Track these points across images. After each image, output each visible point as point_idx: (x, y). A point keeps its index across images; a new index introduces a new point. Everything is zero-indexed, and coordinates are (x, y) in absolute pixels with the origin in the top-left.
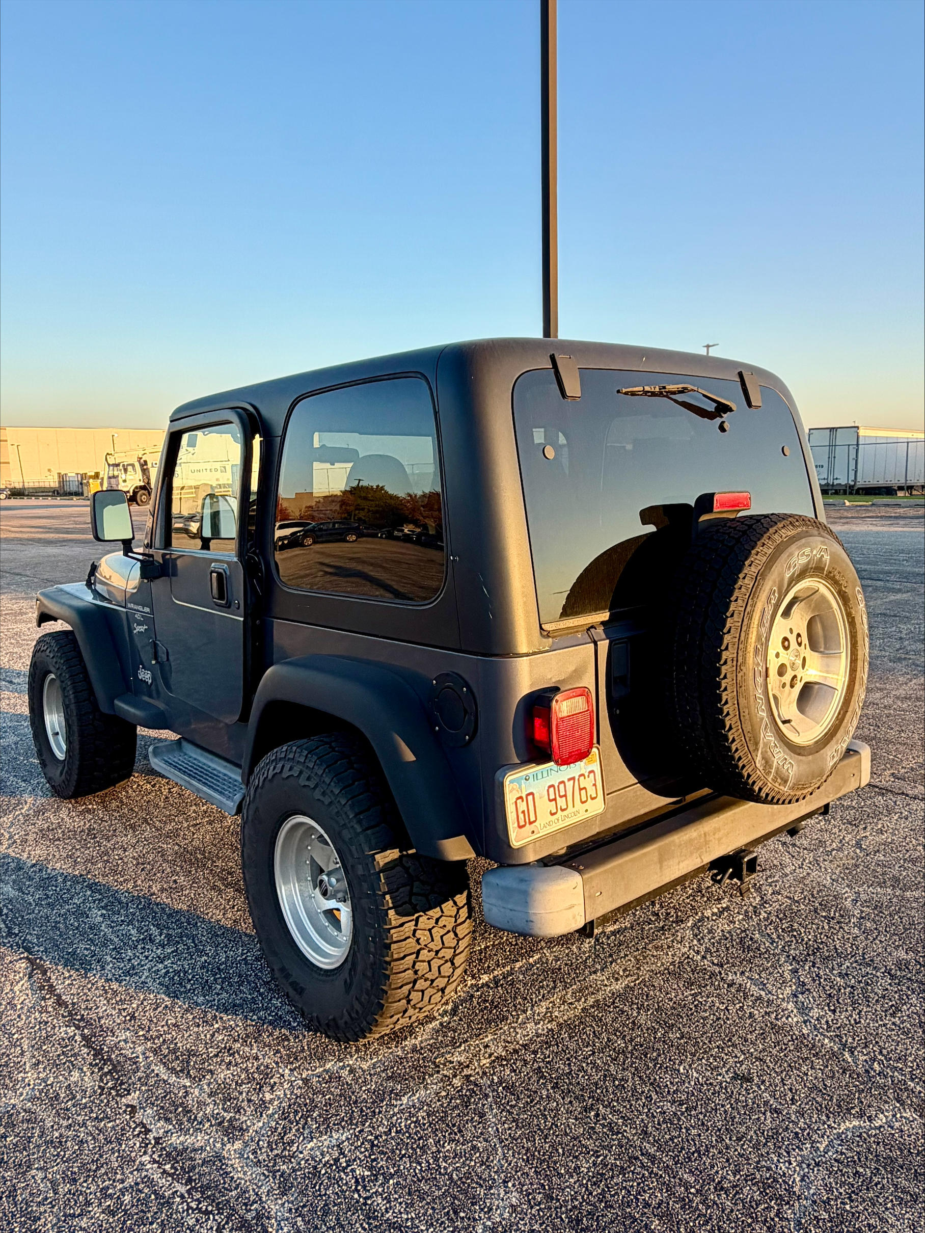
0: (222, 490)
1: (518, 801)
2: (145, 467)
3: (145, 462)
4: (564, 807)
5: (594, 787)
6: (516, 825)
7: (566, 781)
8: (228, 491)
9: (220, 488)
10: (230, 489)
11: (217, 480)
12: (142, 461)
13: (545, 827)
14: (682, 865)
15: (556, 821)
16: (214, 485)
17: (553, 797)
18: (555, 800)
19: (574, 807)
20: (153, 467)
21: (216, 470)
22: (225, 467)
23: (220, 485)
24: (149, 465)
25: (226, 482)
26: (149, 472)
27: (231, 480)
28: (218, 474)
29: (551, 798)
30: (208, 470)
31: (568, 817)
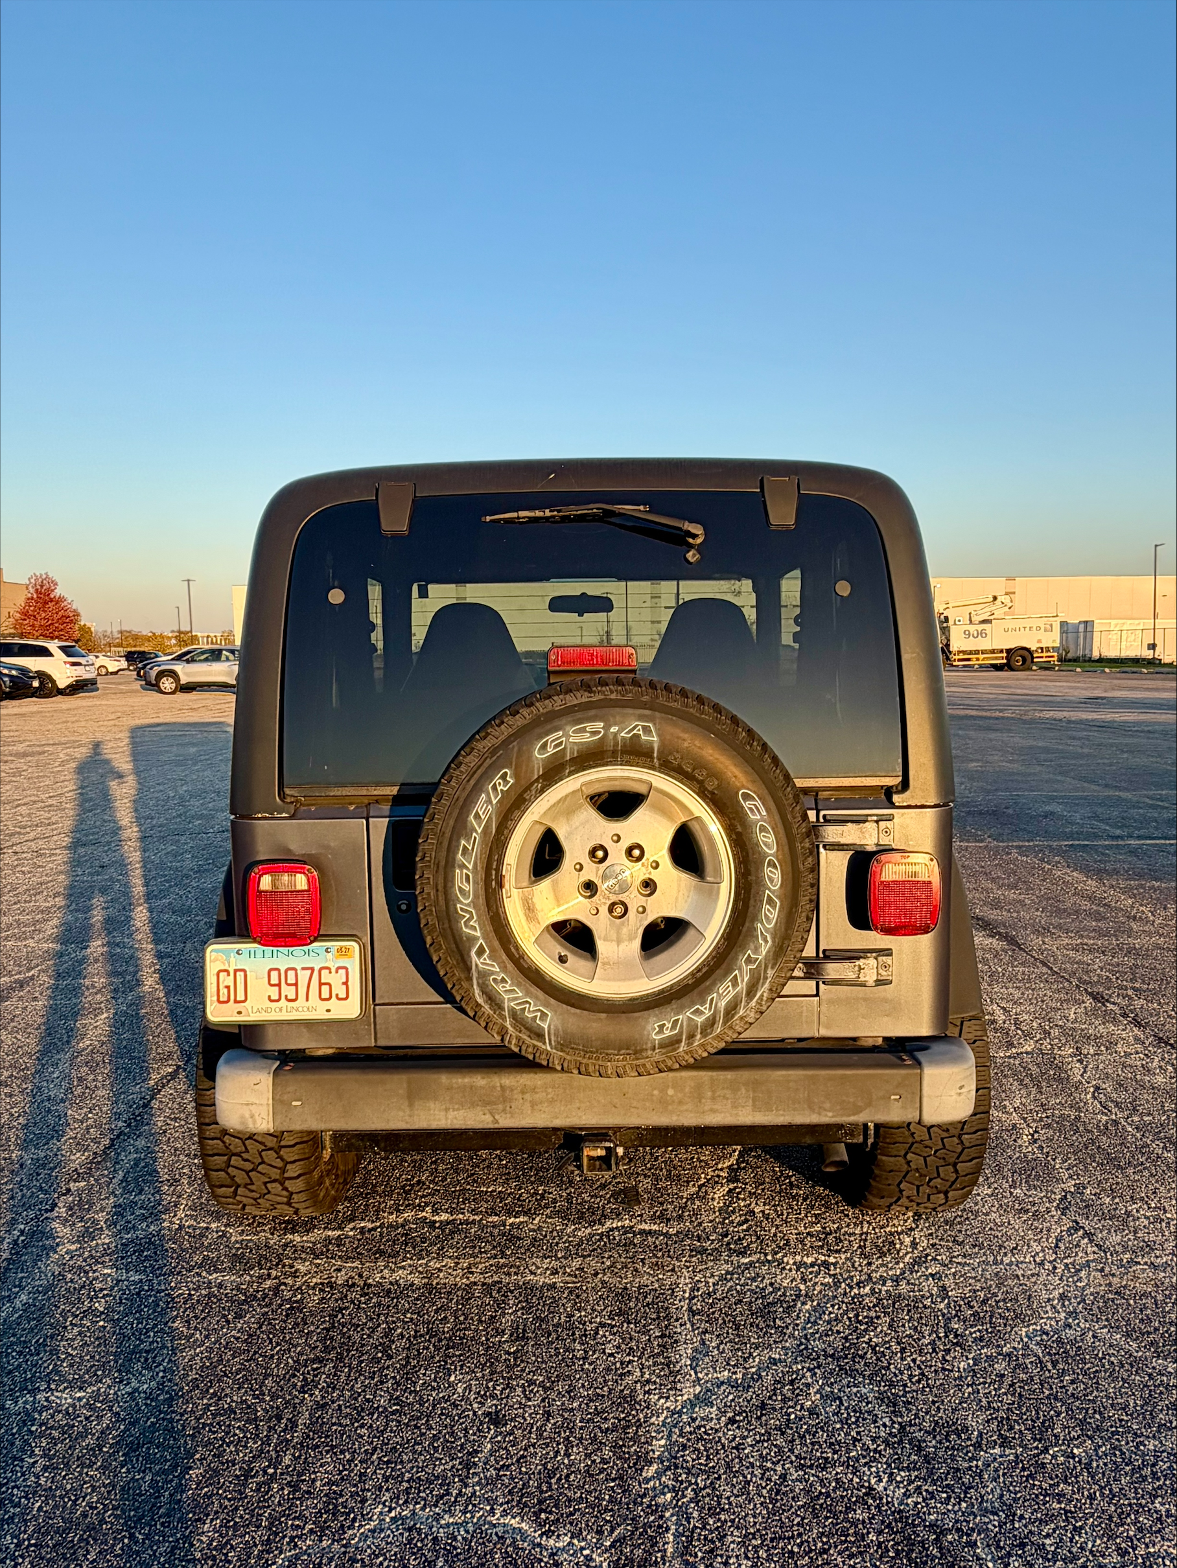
0: (1044, 654)
1: (222, 974)
2: (945, 625)
3: (947, 619)
4: (292, 996)
5: (344, 987)
6: (215, 998)
7: (299, 968)
8: (1053, 657)
9: (1042, 652)
10: (1055, 654)
11: (1039, 641)
12: (942, 617)
13: (258, 1011)
14: (451, 1114)
15: (277, 1010)
16: (1033, 648)
17: (276, 982)
18: (279, 985)
19: (307, 999)
20: (955, 624)
21: (1038, 629)
22: (1051, 625)
23: (1042, 649)
24: (951, 622)
25: (1050, 645)
26: (949, 631)
27: (1058, 641)
28: (1041, 635)
29: (273, 982)
30: (1027, 629)
31: (297, 1010)
